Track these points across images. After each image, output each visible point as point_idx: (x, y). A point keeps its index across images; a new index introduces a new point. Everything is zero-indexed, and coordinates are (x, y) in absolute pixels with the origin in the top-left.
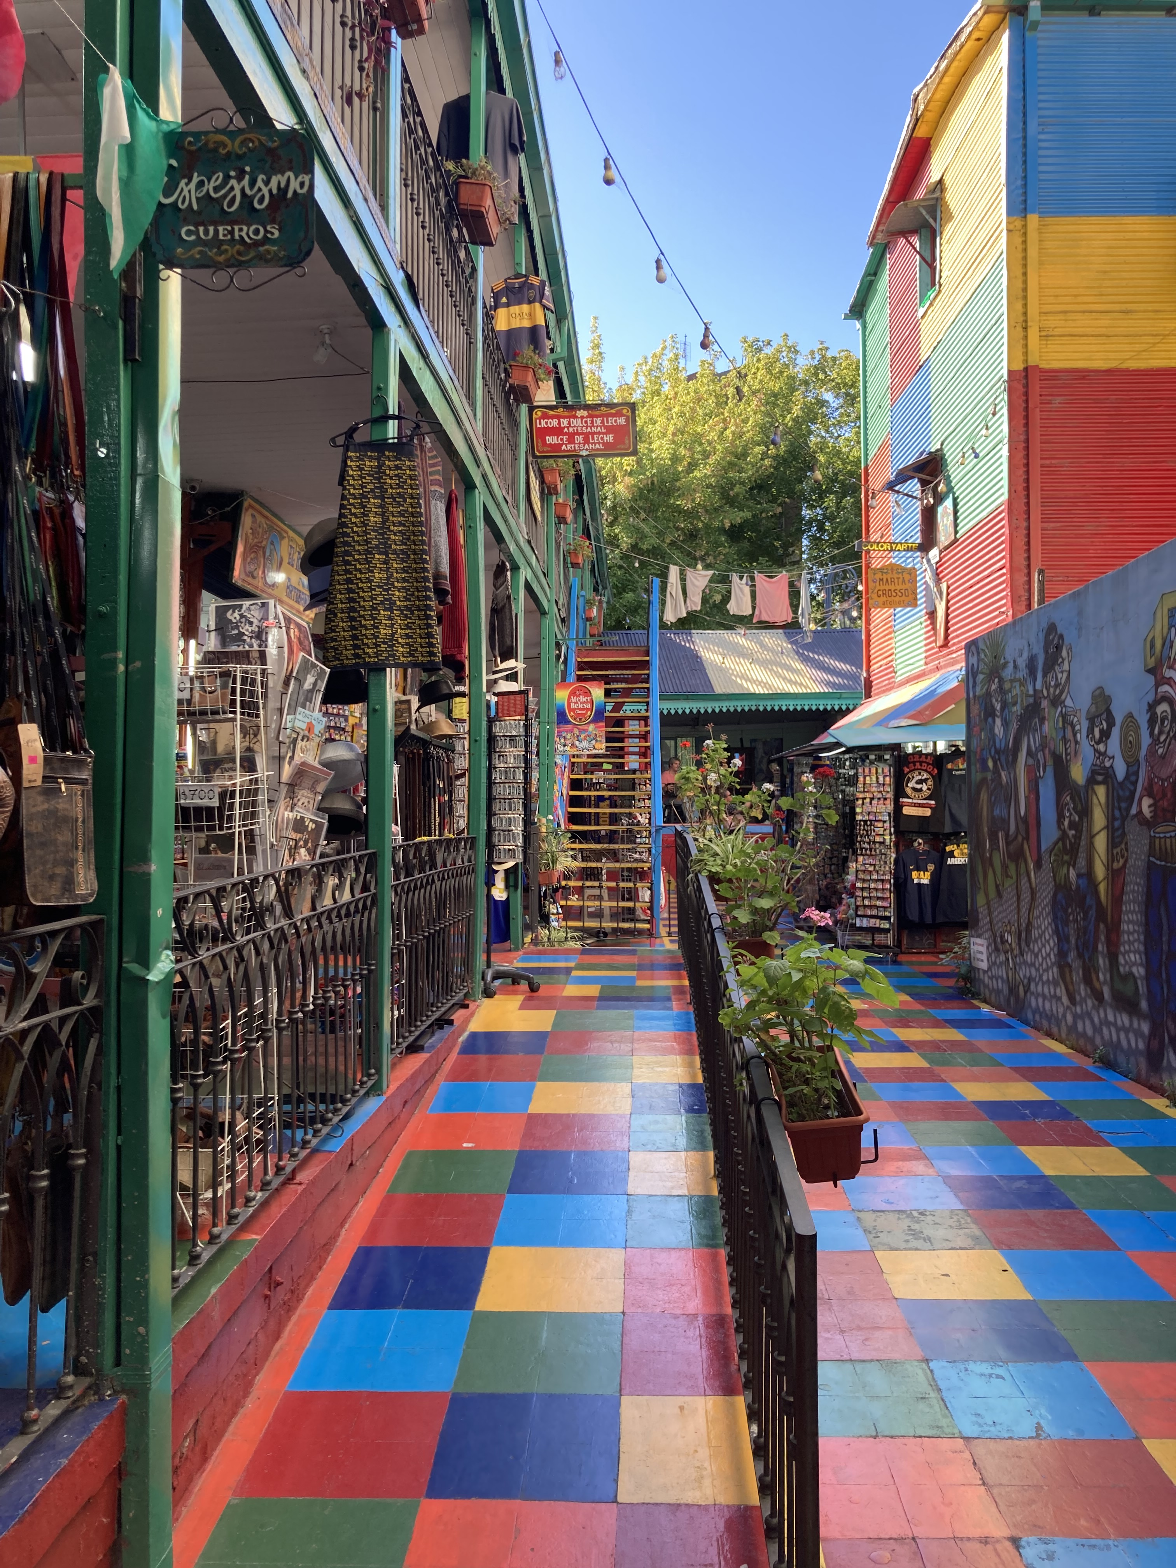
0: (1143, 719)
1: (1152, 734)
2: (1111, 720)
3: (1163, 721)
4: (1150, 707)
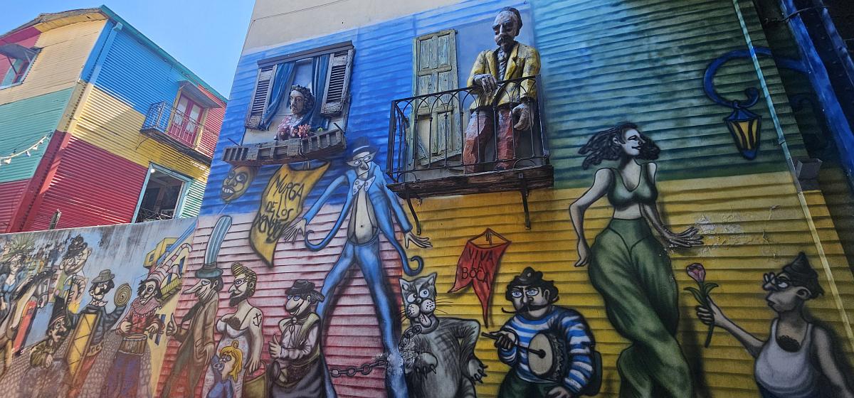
0: (135, 287)
1: (139, 294)
2: (111, 285)
3: (149, 289)
4: (142, 282)
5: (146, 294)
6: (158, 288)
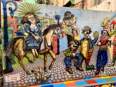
0: (100, 32)
2: (90, 32)
3: (105, 33)
4: (102, 31)
5: (104, 34)
6: (108, 33)
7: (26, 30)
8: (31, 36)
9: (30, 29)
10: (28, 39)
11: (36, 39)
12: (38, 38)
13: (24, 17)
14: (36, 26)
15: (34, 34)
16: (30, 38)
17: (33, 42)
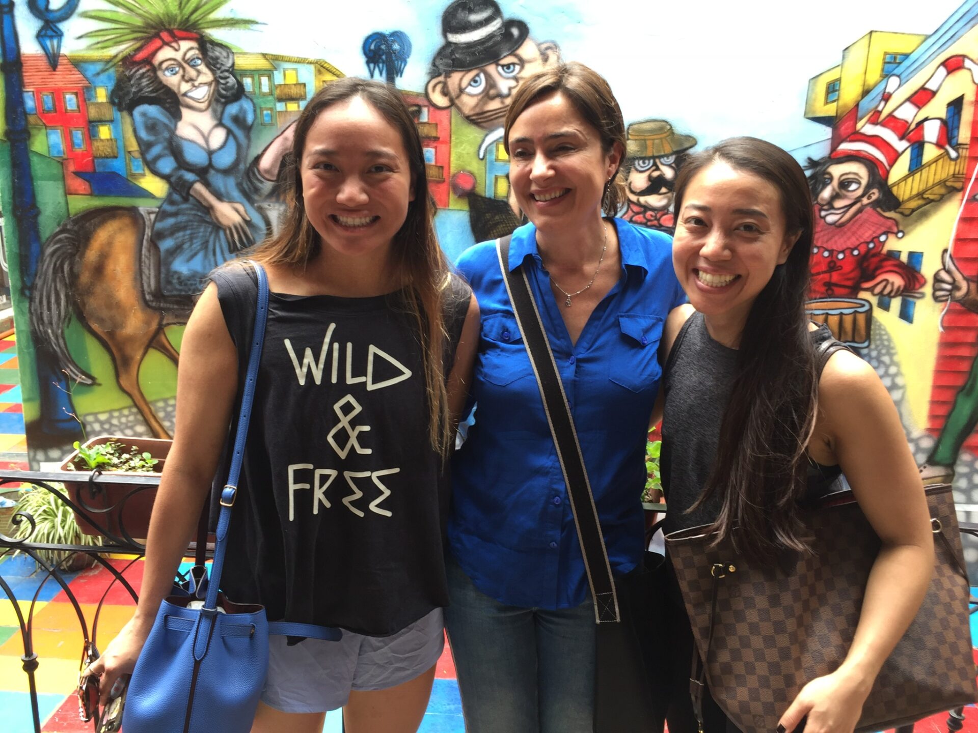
3: (844, 185)
4: (812, 164)
6: (879, 182)
7: (150, 156)
8: (186, 199)
9: (175, 149)
10: (171, 221)
11: (224, 222)
12: (237, 219)
13: (128, 61)
14: (220, 124)
15: (207, 185)
16: (182, 218)
17: (205, 245)
